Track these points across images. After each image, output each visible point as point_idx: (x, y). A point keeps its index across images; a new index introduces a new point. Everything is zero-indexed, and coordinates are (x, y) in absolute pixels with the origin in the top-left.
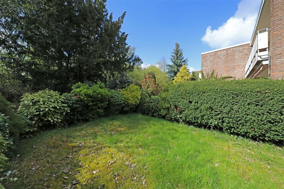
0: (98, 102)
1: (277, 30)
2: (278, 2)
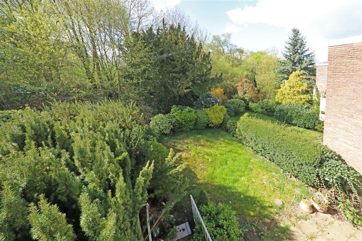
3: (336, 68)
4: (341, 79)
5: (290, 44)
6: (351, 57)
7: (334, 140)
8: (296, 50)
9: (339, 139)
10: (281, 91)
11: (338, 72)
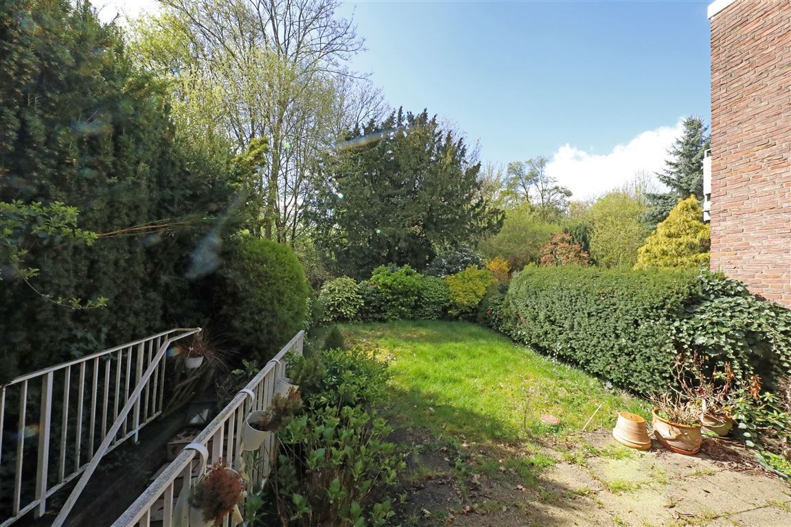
0: (400, 296)
1: (718, 156)
2: (718, 94)
3: (731, 57)
4: (746, 76)
5: (678, 153)
6: (766, 12)
7: (738, 255)
8: (693, 164)
9: (753, 245)
10: (647, 251)
11: (737, 65)
